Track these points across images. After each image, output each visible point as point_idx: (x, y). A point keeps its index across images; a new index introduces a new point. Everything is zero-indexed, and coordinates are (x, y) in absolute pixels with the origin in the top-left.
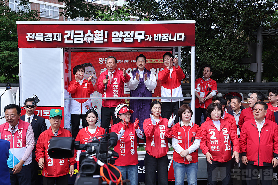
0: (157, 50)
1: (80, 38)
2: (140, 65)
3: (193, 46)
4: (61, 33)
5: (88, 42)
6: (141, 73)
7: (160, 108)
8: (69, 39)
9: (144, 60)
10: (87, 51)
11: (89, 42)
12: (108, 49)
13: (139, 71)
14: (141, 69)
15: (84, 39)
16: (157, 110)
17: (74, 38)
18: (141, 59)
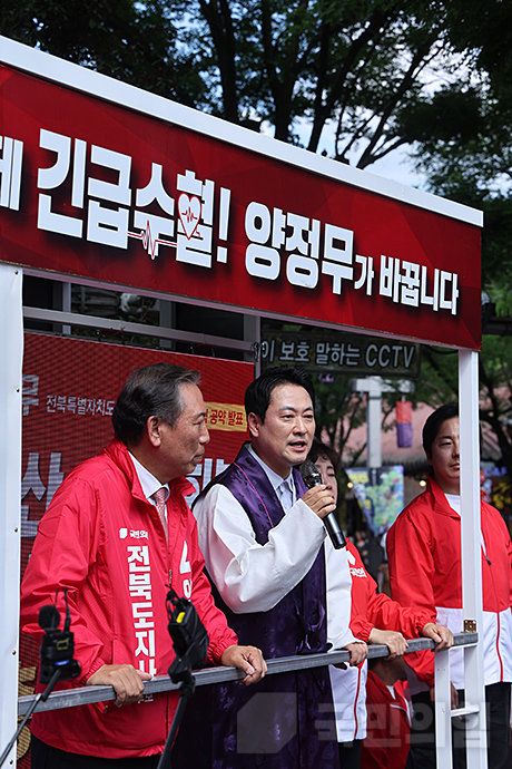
1: (114, 206)
3: (477, 349)
4: (19, 145)
5: (150, 252)
8: (61, 199)
11: (156, 254)
15: (131, 227)
17: (87, 198)
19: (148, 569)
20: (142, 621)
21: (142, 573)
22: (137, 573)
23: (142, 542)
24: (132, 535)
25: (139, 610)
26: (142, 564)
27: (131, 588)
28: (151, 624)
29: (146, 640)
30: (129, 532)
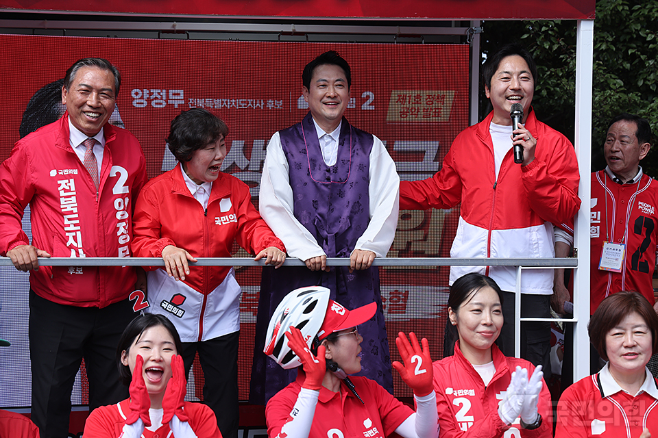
0: (401, 35)
2: (325, 100)
3: (585, 19)
6: (327, 140)
7: (497, 308)
9: (343, 77)
10: (64, 31)
12: (167, 26)
13: (320, 132)
14: (329, 123)
16: (486, 316)
18: (327, 73)
19: (75, 193)
20: (72, 226)
21: (70, 196)
22: (65, 197)
23: (68, 177)
24: (60, 173)
25: (69, 219)
26: (69, 191)
27: (62, 207)
28: (79, 228)
29: (75, 238)
30: (58, 172)
